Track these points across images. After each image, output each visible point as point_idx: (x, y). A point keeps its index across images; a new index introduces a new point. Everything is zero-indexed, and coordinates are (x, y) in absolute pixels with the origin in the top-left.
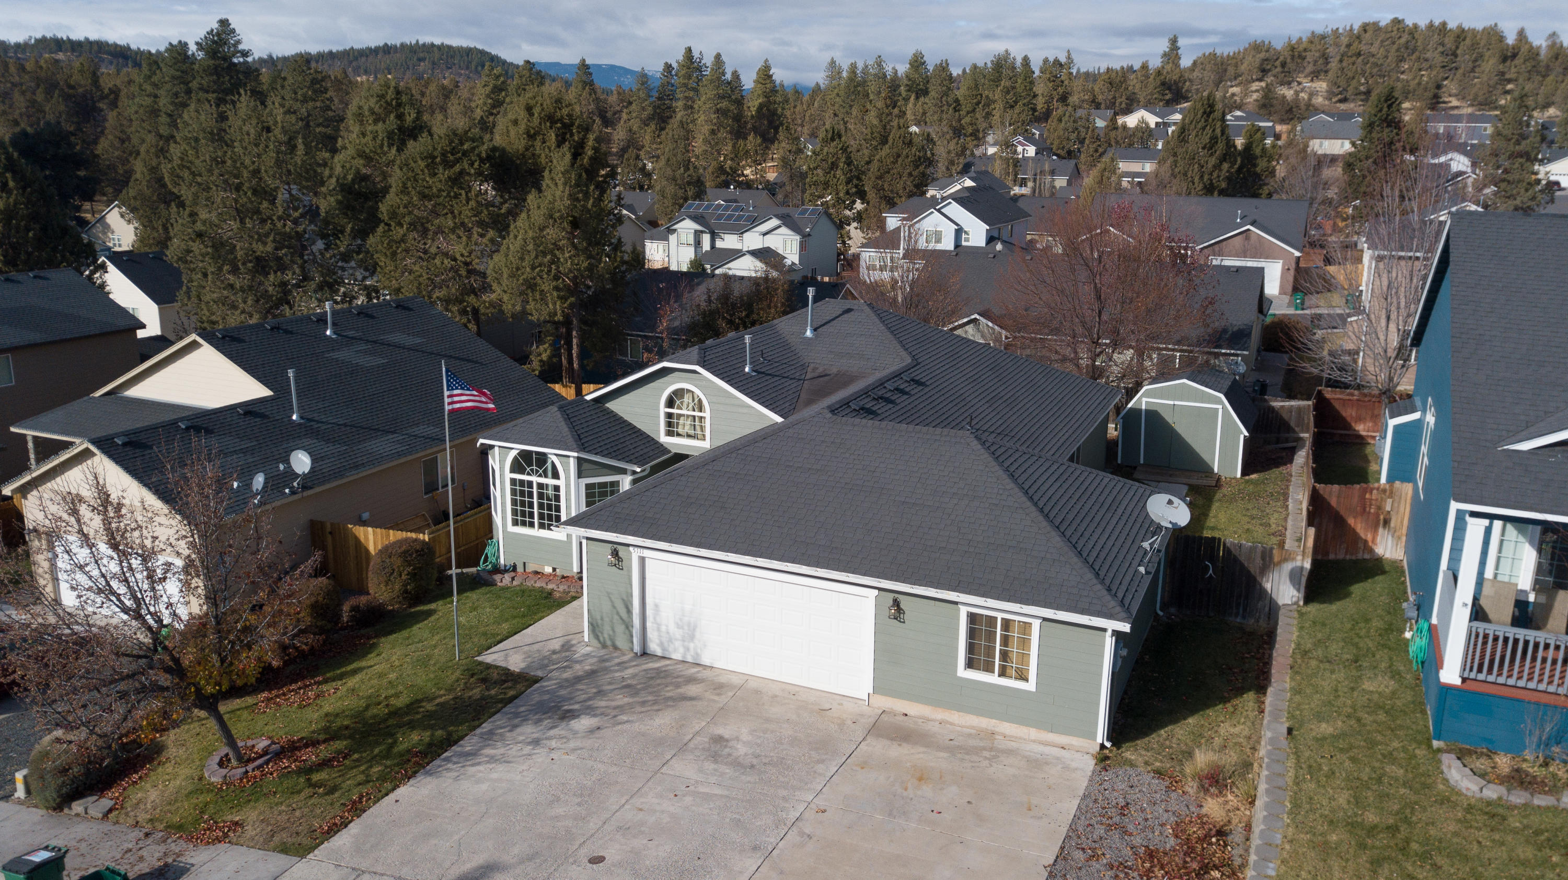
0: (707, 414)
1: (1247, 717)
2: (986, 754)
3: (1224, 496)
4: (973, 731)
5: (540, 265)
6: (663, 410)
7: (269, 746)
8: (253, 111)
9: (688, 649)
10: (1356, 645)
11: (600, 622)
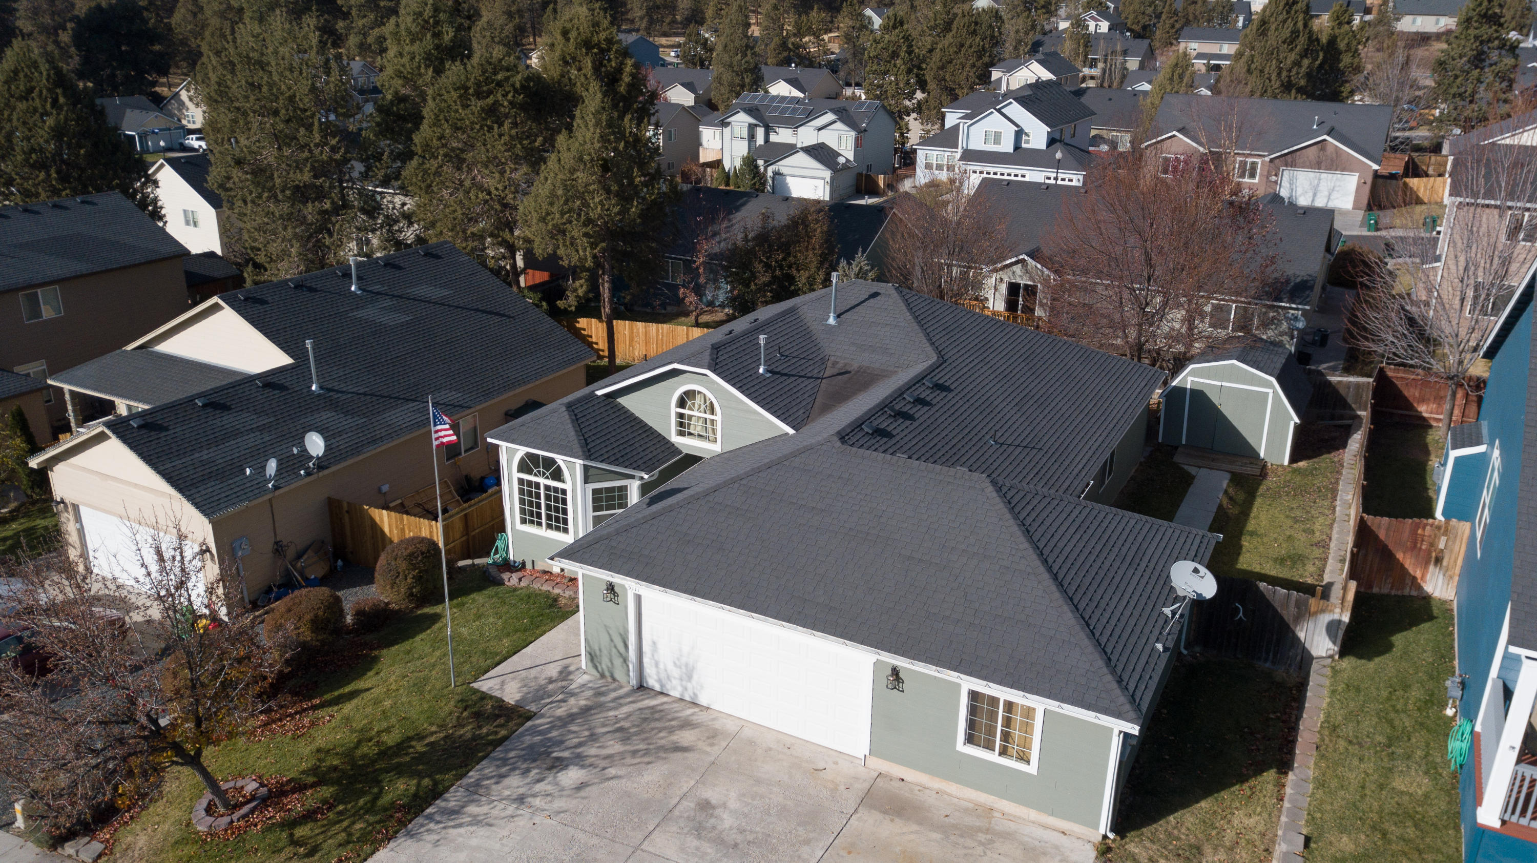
0: (718, 417)
1: (1264, 806)
2: (981, 837)
3: (1268, 489)
4: (971, 805)
5: (569, 211)
6: (674, 410)
7: (257, 789)
8: (289, 34)
9: (686, 689)
10: (1391, 723)
11: (598, 653)
